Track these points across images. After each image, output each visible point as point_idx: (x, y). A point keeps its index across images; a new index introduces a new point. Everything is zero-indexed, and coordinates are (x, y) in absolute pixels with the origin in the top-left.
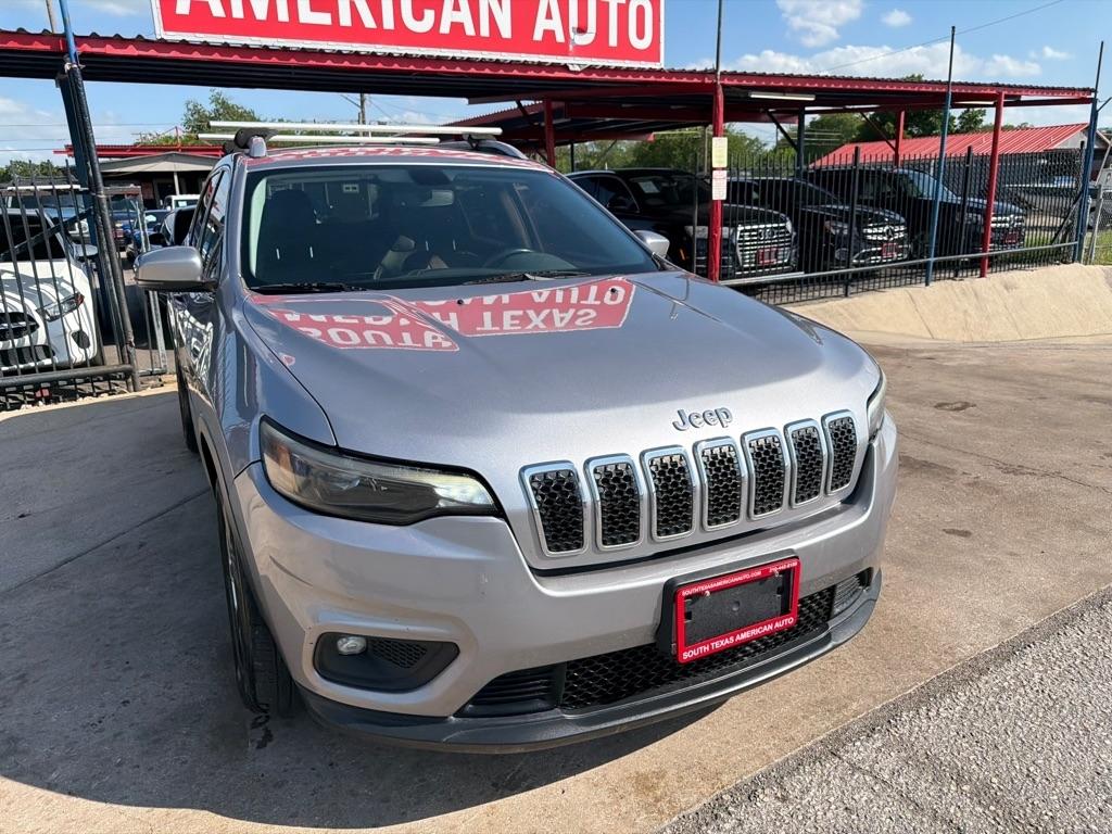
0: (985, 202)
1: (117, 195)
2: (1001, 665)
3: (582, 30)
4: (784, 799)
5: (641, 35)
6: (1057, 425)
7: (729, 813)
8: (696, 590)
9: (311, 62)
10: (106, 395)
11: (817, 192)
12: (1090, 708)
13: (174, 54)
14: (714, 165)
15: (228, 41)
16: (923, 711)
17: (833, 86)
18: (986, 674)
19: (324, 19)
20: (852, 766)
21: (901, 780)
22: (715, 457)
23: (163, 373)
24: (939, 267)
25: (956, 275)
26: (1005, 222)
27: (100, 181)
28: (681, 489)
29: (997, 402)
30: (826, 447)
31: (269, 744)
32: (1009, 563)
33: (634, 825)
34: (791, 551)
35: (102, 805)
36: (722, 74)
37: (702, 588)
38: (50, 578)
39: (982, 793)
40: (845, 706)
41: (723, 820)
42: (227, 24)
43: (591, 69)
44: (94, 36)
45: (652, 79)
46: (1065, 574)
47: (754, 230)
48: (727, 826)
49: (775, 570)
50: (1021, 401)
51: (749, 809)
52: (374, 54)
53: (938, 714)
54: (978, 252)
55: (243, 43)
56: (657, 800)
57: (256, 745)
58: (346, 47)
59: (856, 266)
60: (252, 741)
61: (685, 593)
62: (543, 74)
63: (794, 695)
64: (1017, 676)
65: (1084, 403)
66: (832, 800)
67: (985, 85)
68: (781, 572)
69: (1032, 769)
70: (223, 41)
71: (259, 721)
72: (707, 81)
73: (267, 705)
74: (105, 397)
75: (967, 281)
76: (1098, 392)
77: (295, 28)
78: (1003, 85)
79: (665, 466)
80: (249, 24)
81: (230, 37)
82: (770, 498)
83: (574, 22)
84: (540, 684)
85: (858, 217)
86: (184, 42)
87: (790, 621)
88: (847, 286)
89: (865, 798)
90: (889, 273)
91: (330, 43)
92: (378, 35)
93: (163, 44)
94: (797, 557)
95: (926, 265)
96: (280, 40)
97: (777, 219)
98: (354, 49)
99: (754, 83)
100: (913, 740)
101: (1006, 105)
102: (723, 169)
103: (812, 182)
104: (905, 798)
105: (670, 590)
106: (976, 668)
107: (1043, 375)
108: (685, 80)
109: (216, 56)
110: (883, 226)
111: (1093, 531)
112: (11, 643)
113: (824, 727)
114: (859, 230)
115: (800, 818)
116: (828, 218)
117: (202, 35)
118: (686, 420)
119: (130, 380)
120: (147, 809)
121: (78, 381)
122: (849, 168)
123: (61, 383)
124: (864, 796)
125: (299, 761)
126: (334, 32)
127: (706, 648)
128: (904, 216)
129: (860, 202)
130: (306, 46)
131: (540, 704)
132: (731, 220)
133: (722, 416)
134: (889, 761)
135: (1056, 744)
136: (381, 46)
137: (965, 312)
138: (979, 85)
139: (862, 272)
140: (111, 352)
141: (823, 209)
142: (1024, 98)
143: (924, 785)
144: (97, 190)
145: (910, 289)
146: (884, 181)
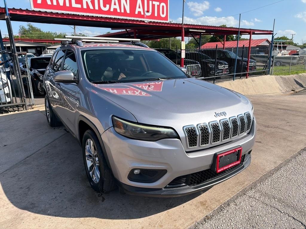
0: (247, 59)
1: (19, 54)
2: (276, 172)
3: (148, 11)
4: (236, 205)
5: (163, 13)
6: (274, 115)
7: (224, 209)
8: (221, 155)
9: (75, 18)
10: (17, 111)
11: (205, 56)
12: (298, 181)
13: (37, 14)
14: (182, 49)
15: (52, 11)
16: (262, 183)
17: (211, 28)
18: (273, 174)
19: (79, 6)
20: (249, 197)
21: (261, 199)
22: (224, 123)
23: (33, 105)
24: (237, 76)
25: (240, 78)
26: (252, 64)
27: (16, 50)
28: (218, 131)
29: (259, 110)
30: (246, 120)
31: (105, 201)
32: (272, 148)
33: (203, 213)
34: (239, 145)
35: (66, 218)
36: (184, 24)
37: (222, 155)
38: (24, 162)
39: (280, 200)
40: (244, 183)
41: (223, 210)
42: (52, 7)
43: (150, 22)
44: (14, 9)
45: (166, 25)
46: (285, 151)
47: (191, 66)
48: (225, 212)
49: (237, 150)
50: (264, 110)
51: (229, 208)
52: (93, 16)
53: (265, 184)
54: (245, 72)
55: (57, 12)
56: (207, 207)
57: (101, 201)
58: (85, 14)
59: (216, 75)
60: (100, 200)
61: (219, 156)
62: (138, 23)
63: (231, 181)
64: (281, 174)
65: (279, 110)
66: (247, 204)
67: (247, 29)
68: (239, 150)
69: (289, 195)
71: (100, 195)
72: (180, 26)
73: (105, 190)
74: (17, 112)
75: (243, 79)
76: (282, 107)
77: (71, 8)
78: (252, 29)
79: (214, 126)
80: (58, 7)
81: (52, 10)
82: (235, 133)
83: (146, 9)
84: (184, 179)
85: (217, 63)
86: (40, 11)
87: (239, 162)
88: (214, 81)
89: (254, 204)
90: (224, 77)
91: (81, 13)
92: (94, 11)
93: (34, 11)
94: (241, 147)
95: (233, 75)
96: (67, 11)
97: (197, 63)
98: (87, 15)
99: (191, 27)
100: (261, 190)
101: (252, 34)
102: (184, 50)
103: (204, 53)
104: (263, 203)
105: (215, 156)
106: (271, 173)
107: (268, 103)
108: (174, 26)
109: (49, 16)
110: (223, 65)
111: (289, 141)
112: (21, 179)
113: (241, 188)
114: (217, 66)
115: (241, 209)
116: (210, 63)
117: (45, 9)
118: (217, 115)
119: (24, 107)
120: (78, 218)
121: (9, 107)
122: (215, 50)
123: (4, 108)
124: (254, 203)
125: (114, 204)
126: (82, 10)
127: (223, 169)
128: (228, 63)
129: (217, 59)
130: (74, 14)
131: (184, 184)
132: (186, 63)
133: (224, 114)
134: (257, 195)
135: (293, 189)
136: (94, 14)
137: (243, 87)
138: (246, 29)
139: (218, 77)
140: (18, 99)
141: (207, 61)
142: (255, 33)
143: (267, 200)
144: (15, 53)
145: (230, 82)
146: (221, 53)
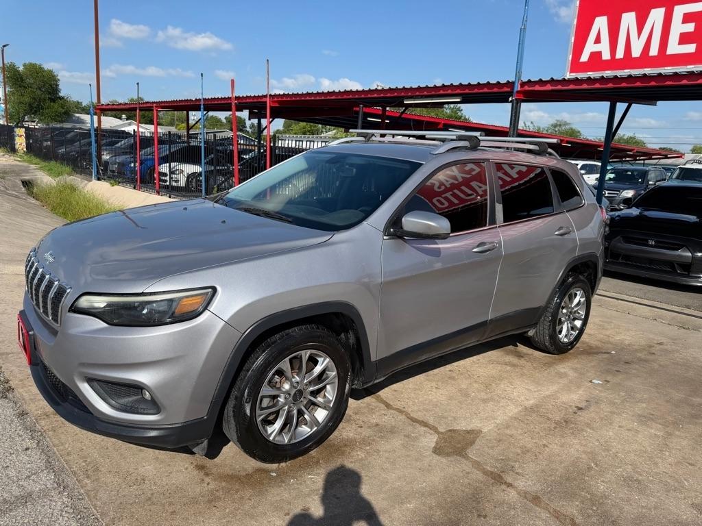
13: (570, 87)
19: (689, 48)
70: (601, 75)
77: (664, 58)
80: (628, 61)
86: (577, 79)
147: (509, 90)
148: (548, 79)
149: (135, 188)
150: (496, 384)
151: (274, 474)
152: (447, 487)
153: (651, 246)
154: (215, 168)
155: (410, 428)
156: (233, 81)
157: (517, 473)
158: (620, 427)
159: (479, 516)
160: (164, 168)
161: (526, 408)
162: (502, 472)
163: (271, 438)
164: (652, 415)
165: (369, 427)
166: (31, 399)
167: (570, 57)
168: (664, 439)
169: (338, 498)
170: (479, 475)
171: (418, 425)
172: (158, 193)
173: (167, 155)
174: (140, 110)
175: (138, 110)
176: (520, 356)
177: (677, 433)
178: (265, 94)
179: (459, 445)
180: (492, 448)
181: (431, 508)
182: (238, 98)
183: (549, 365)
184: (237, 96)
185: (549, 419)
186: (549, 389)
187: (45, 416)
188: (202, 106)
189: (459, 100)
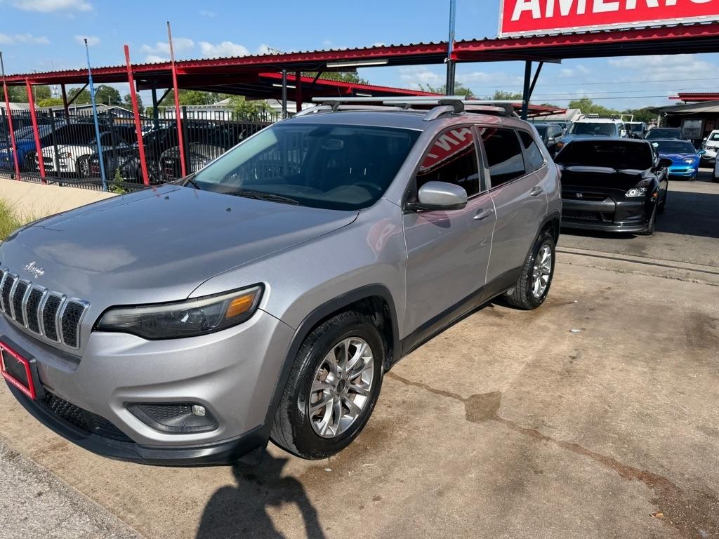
19: (613, 7)
44: (463, 42)
70: (533, 34)
77: (590, 17)
80: (558, 20)
81: (538, 31)
86: (509, 38)
109: (530, 45)
117: (521, 32)
147: (443, 51)
148: (482, 39)
149: (12, 178)
150: (492, 345)
151: (329, 470)
152: (496, 451)
153: (580, 199)
154: (114, 148)
155: (436, 400)
156: (126, 48)
157: (549, 427)
158: (612, 369)
159: (536, 472)
160: (49, 152)
161: (528, 365)
162: (537, 428)
163: (322, 434)
164: (632, 354)
165: (398, 406)
166: (14, 437)
167: (502, 16)
168: (652, 374)
169: (402, 481)
170: (516, 435)
171: (441, 396)
172: (44, 181)
173: (51, 134)
174: (7, 85)
175: (5, 86)
176: (500, 315)
177: (658, 367)
178: (168, 61)
179: (487, 410)
180: (517, 406)
181: (491, 474)
182: (134, 67)
183: (529, 320)
184: (134, 64)
185: (553, 372)
186: (541, 343)
187: (42, 454)
188: (90, 78)
189: (385, 63)
